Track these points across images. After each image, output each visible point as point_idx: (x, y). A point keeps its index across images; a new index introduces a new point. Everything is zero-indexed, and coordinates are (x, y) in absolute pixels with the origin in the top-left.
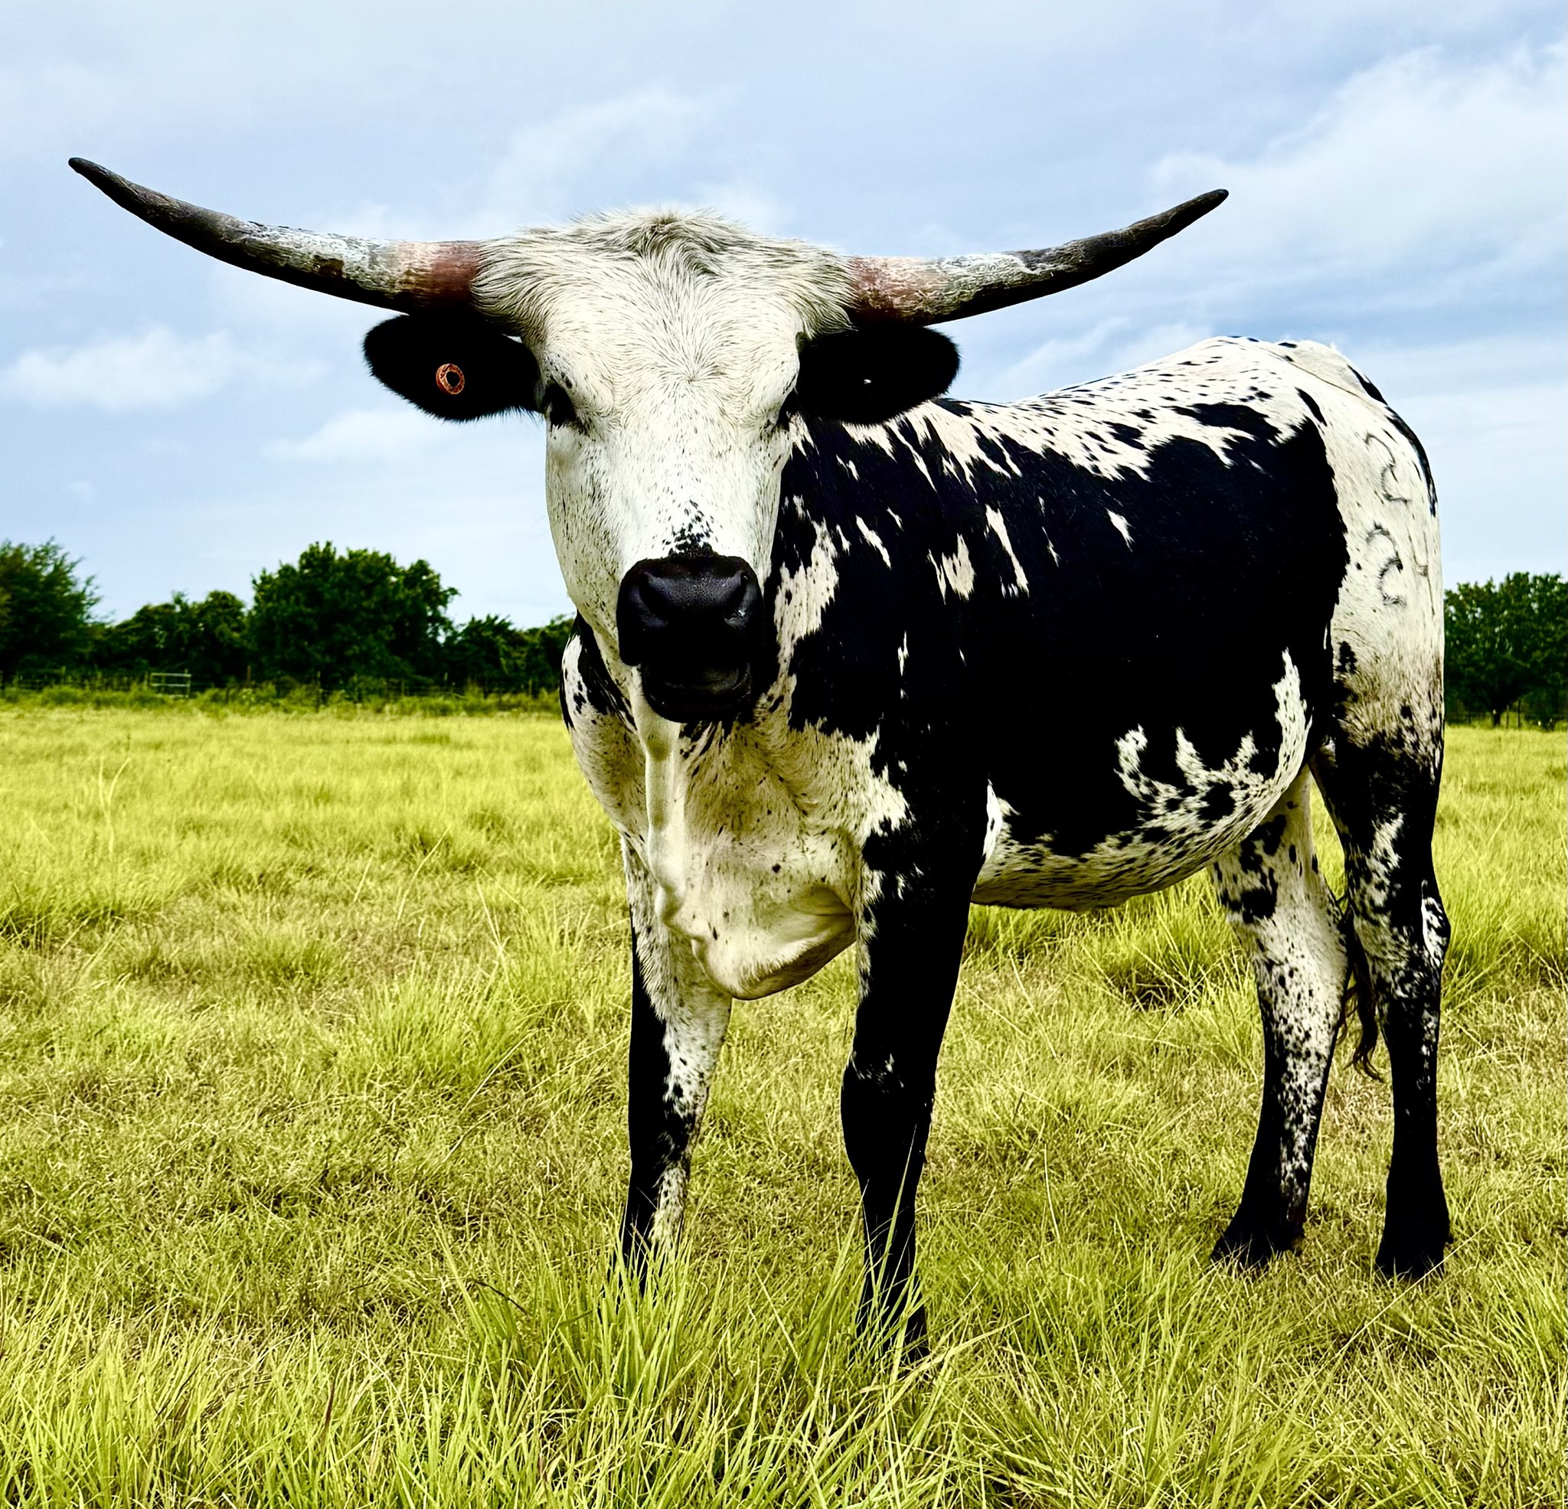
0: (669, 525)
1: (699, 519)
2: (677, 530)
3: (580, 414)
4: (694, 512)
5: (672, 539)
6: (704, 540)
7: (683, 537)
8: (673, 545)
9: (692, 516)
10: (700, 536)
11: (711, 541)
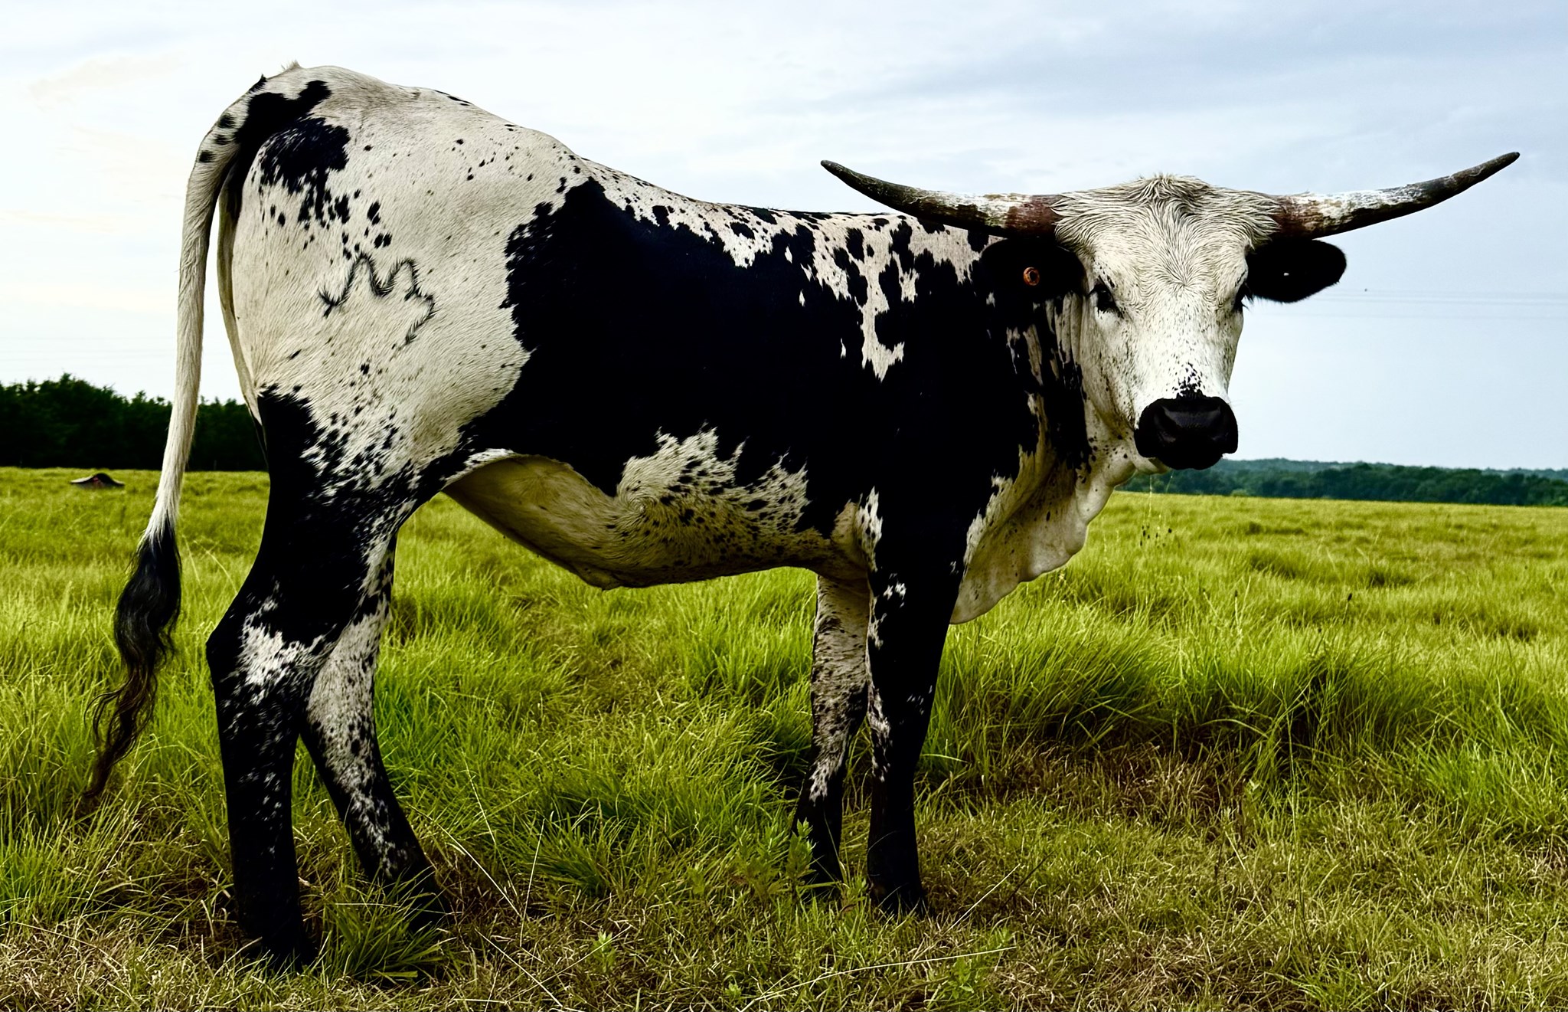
0: (1176, 377)
1: (1193, 375)
2: (1182, 381)
3: (1118, 303)
4: (1191, 370)
5: (1178, 387)
6: (1197, 388)
7: (1185, 386)
8: (1179, 391)
9: (1190, 373)
10: (1195, 385)
11: (1201, 388)
